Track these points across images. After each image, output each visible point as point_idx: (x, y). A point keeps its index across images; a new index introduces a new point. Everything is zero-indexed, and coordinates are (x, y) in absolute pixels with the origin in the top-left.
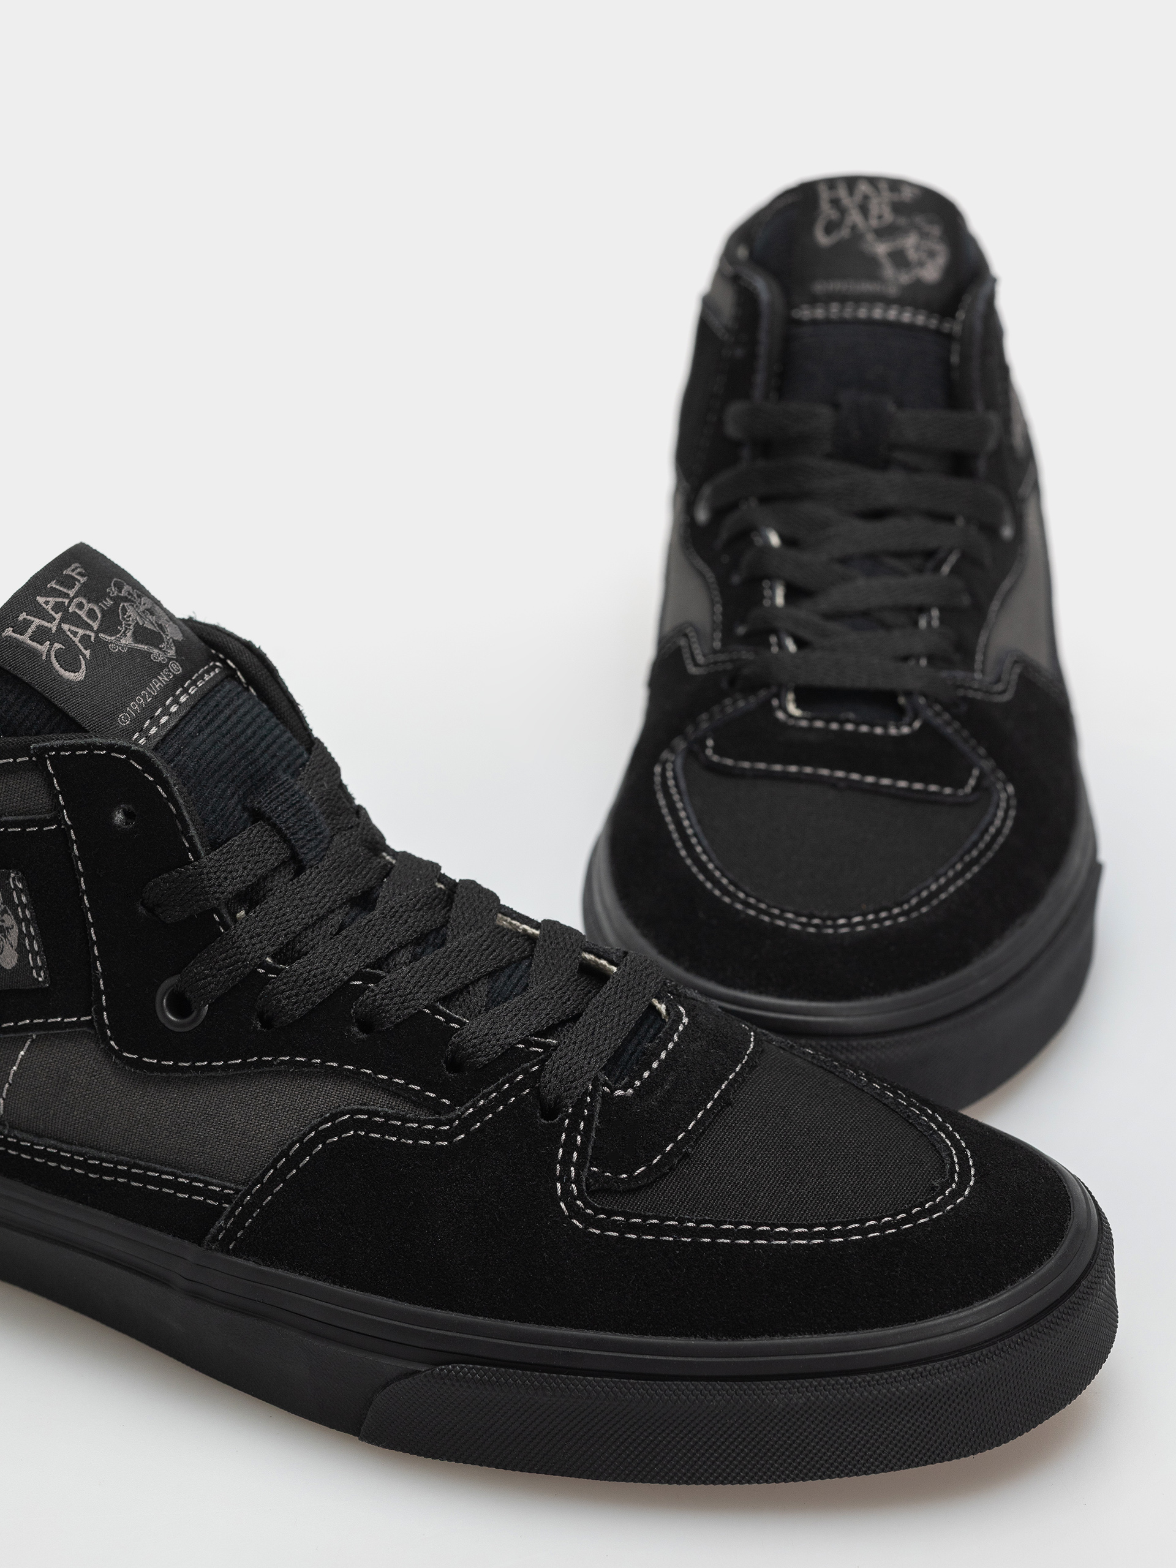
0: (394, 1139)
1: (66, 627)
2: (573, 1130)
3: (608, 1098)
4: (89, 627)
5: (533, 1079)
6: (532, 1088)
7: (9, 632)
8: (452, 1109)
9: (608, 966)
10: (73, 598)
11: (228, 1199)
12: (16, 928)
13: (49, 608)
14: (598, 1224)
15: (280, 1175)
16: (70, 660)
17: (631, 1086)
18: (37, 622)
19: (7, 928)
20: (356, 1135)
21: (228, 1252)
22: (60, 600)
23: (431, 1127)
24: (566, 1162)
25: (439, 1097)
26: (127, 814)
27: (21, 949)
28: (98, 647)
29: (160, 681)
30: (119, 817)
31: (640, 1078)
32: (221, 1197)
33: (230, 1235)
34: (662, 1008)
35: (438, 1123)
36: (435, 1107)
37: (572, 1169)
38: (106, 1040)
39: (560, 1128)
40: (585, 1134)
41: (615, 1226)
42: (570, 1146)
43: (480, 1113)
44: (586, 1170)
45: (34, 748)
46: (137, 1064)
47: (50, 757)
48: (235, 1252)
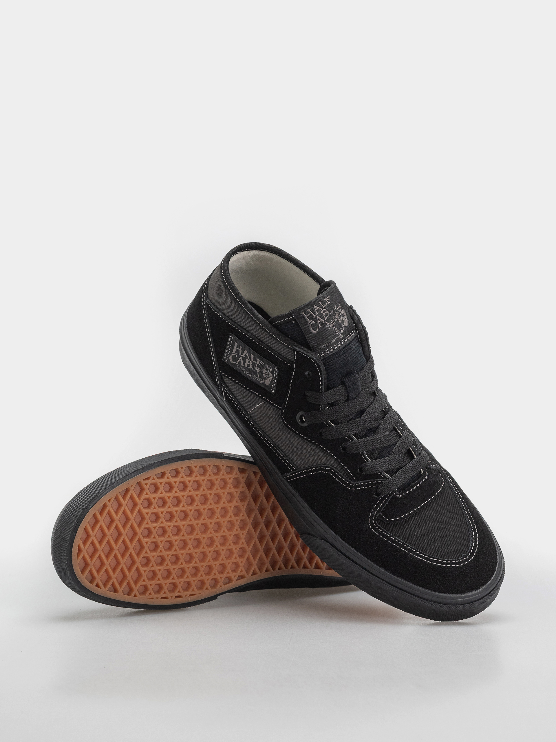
0: (338, 480)
1: (318, 317)
2: (381, 502)
3: (394, 496)
4: (323, 319)
5: (377, 484)
6: (376, 486)
7: (303, 313)
8: (355, 481)
9: (414, 455)
10: (324, 309)
11: (293, 469)
12: (272, 378)
13: (316, 310)
14: (375, 529)
15: (307, 472)
16: (315, 327)
17: (402, 494)
18: (311, 313)
19: (270, 376)
20: (330, 474)
21: (287, 481)
22: (320, 308)
23: (348, 483)
24: (375, 509)
25: (353, 476)
26: (309, 374)
27: (271, 382)
28: (324, 325)
29: (335, 340)
30: (307, 373)
31: (405, 493)
32: (291, 468)
33: (290, 478)
34: (422, 472)
35: (350, 483)
36: (351, 479)
37: (376, 512)
38: (282, 415)
39: (378, 499)
40: (384, 504)
41: (378, 532)
42: (378, 505)
43: (361, 486)
44: (379, 514)
45: (294, 348)
46: (286, 425)
47: (296, 351)
48: (289, 482)
